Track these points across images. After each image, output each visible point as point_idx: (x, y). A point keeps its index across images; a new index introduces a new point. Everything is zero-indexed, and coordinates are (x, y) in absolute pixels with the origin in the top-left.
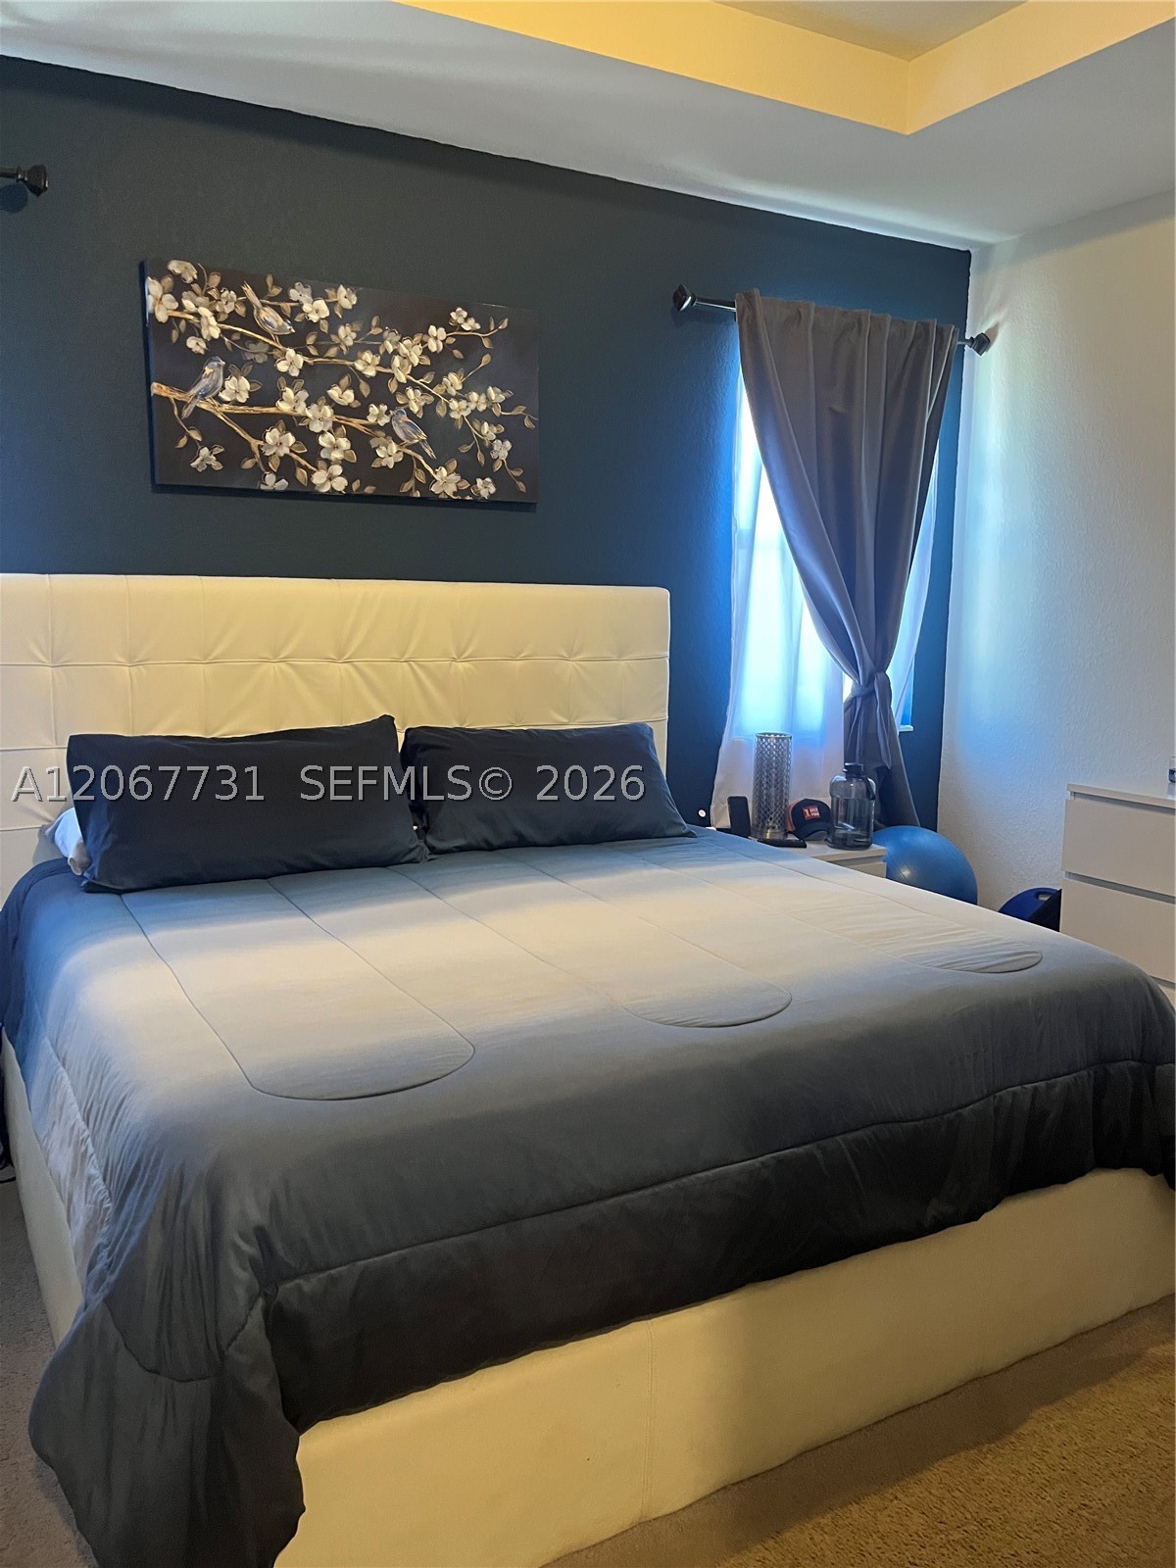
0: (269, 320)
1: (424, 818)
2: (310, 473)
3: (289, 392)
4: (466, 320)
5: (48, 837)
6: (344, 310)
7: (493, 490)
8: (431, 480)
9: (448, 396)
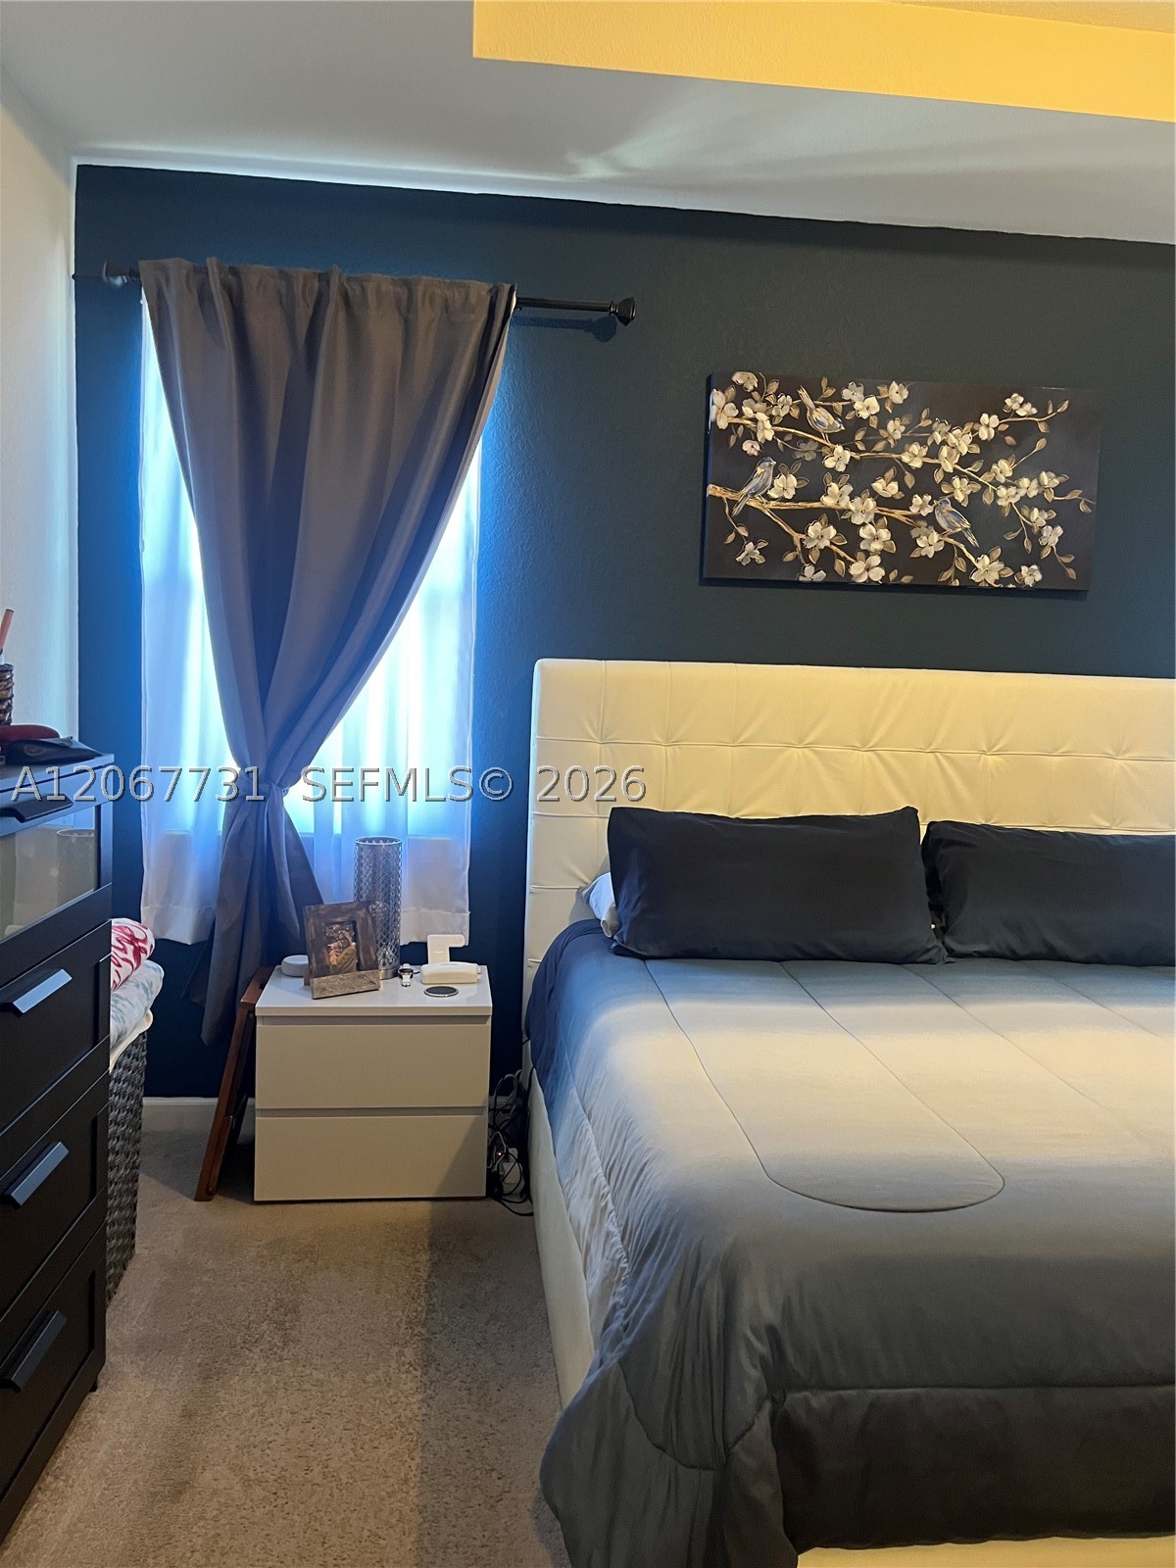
0: (822, 419)
1: (943, 917)
2: (848, 564)
3: (834, 487)
4: (1021, 405)
5: (584, 898)
6: (895, 405)
7: (1038, 577)
8: (971, 568)
9: (996, 484)
